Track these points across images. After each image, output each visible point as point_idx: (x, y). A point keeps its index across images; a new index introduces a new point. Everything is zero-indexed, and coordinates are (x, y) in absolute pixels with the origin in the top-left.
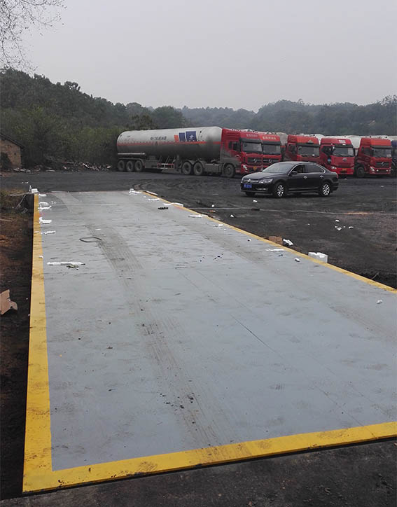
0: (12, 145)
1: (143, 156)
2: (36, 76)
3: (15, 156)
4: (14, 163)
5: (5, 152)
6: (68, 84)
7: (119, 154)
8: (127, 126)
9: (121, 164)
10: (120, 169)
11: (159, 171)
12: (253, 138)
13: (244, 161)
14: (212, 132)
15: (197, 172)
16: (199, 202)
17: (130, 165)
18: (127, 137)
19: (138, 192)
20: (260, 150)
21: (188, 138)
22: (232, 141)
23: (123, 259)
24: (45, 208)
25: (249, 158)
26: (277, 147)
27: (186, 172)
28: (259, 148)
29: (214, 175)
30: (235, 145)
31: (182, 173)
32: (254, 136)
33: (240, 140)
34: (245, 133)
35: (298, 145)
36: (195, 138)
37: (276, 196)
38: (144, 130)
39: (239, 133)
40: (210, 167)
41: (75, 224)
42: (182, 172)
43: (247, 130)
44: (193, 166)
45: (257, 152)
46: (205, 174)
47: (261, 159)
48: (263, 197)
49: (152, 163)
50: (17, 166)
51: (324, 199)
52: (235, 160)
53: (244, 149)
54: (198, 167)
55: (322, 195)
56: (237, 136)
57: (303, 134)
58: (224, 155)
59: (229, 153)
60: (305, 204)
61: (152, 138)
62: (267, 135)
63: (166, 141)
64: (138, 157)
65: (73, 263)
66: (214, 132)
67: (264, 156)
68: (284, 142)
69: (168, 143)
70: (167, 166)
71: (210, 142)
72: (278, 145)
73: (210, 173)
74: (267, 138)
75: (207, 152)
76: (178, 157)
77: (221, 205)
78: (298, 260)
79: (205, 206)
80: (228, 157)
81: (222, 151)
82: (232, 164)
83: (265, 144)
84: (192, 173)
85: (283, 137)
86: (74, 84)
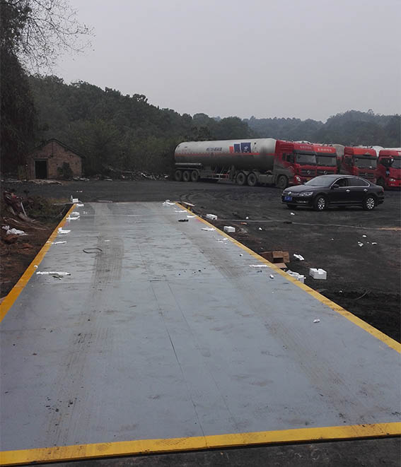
0: (74, 155)
1: (199, 166)
2: (107, 89)
3: (76, 165)
4: (75, 172)
5: (67, 162)
6: (136, 96)
7: (176, 164)
8: (186, 137)
9: (178, 174)
10: (177, 178)
11: (215, 182)
12: (307, 149)
13: (297, 172)
14: (266, 144)
15: (251, 183)
16: (236, 213)
17: (186, 175)
18: (185, 147)
19: (172, 204)
20: (315, 162)
21: (243, 149)
22: (286, 152)
23: (109, 271)
24: (73, 218)
25: (303, 170)
26: (333, 159)
27: (240, 183)
28: (313, 159)
29: (268, 185)
30: (289, 157)
31: (236, 184)
32: (308, 148)
33: (295, 152)
34: (299, 145)
35: (354, 157)
36: (249, 149)
37: (316, 209)
38: (202, 141)
39: (293, 145)
40: (263, 177)
41: (89, 235)
42: (236, 182)
43: (301, 142)
44: (247, 177)
45: (310, 164)
46: (258, 184)
47: (314, 170)
48: (303, 210)
49: (208, 173)
50: (77, 175)
51: (367, 213)
52: (289, 171)
53: (298, 160)
54: (252, 178)
55: (366, 209)
56: (291, 148)
57: (361, 147)
58: (278, 167)
59: (282, 164)
60: (343, 218)
61: (208, 149)
62: (323, 147)
63: (221, 152)
64: (194, 167)
65: (60, 273)
66: (268, 144)
67: (319, 168)
68: (340, 154)
69: (224, 154)
70: (221, 177)
71: (264, 153)
72: (334, 157)
73: (264, 184)
74: (322, 150)
75: (261, 164)
76: (233, 167)
77: (257, 218)
78: (272, 276)
79: (240, 218)
80: (281, 168)
81: (275, 163)
82: (286, 176)
83: (320, 155)
84: (246, 184)
85: (339, 149)
86: (142, 96)
